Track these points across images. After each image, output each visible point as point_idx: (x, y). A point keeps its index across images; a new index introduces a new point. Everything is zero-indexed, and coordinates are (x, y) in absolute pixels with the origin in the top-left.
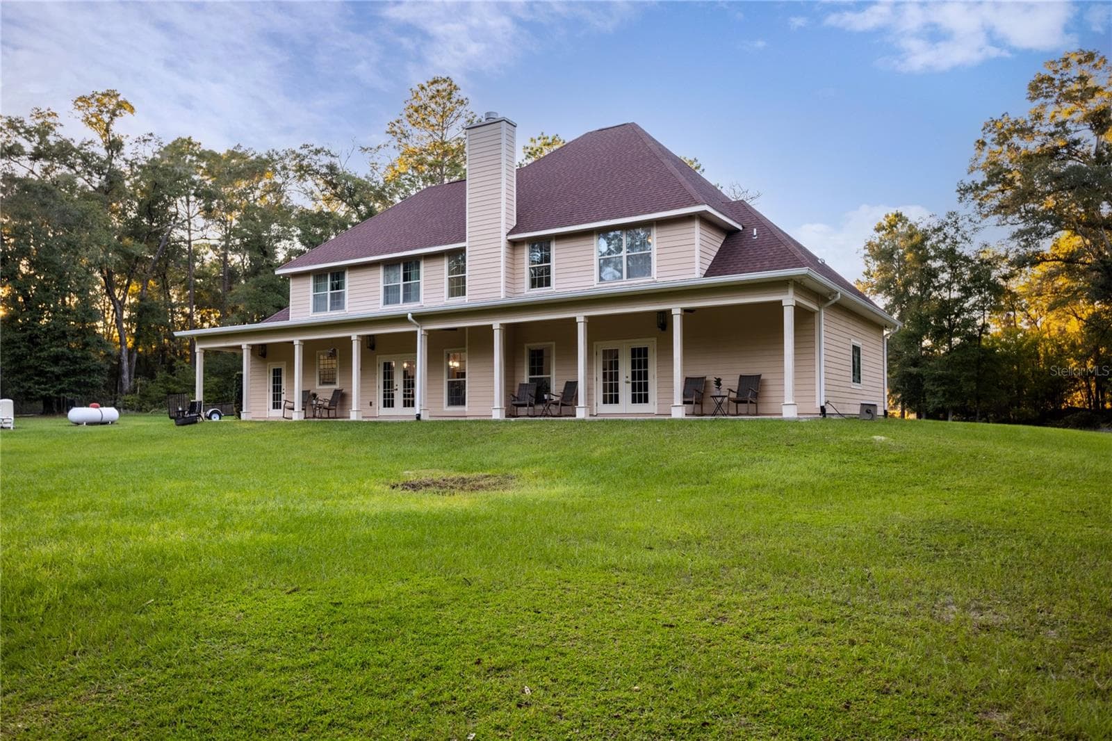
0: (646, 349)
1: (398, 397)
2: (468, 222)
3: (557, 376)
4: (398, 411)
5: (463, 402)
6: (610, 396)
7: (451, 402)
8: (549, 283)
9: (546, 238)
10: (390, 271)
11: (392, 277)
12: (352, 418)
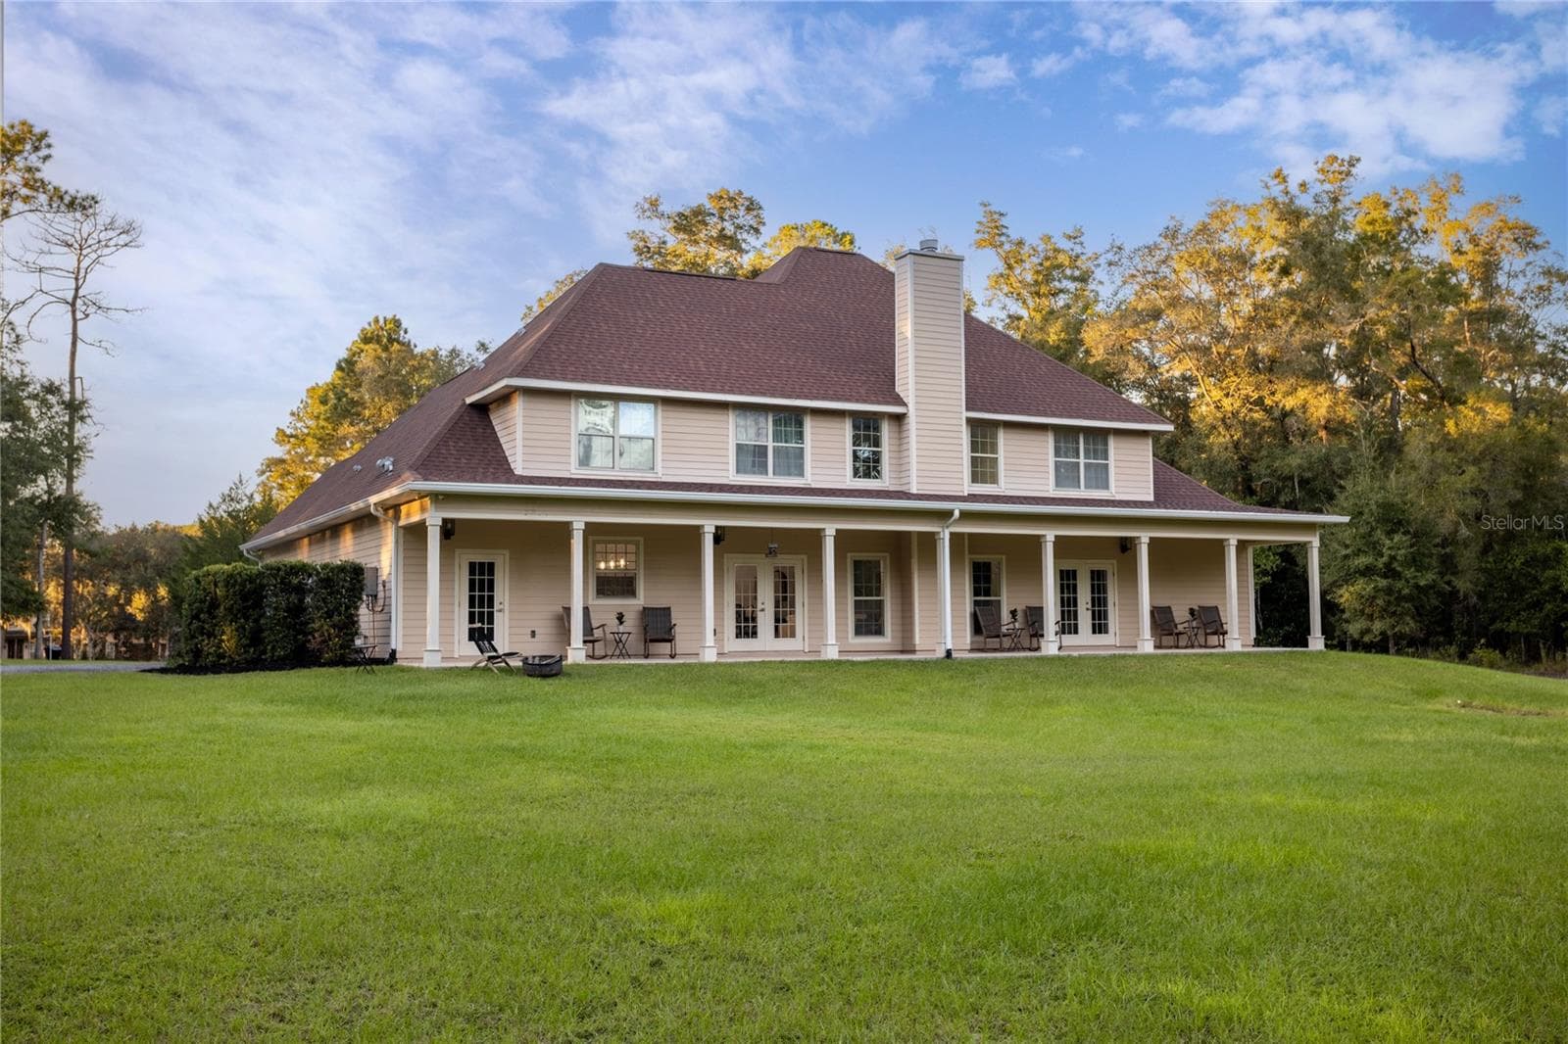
0: (1104, 572)
1: (765, 622)
2: (911, 381)
3: (1009, 600)
4: (766, 643)
5: (879, 631)
6: (1068, 625)
7: (859, 631)
8: (994, 479)
9: (996, 424)
10: (749, 421)
11: (752, 431)
12: (710, 656)
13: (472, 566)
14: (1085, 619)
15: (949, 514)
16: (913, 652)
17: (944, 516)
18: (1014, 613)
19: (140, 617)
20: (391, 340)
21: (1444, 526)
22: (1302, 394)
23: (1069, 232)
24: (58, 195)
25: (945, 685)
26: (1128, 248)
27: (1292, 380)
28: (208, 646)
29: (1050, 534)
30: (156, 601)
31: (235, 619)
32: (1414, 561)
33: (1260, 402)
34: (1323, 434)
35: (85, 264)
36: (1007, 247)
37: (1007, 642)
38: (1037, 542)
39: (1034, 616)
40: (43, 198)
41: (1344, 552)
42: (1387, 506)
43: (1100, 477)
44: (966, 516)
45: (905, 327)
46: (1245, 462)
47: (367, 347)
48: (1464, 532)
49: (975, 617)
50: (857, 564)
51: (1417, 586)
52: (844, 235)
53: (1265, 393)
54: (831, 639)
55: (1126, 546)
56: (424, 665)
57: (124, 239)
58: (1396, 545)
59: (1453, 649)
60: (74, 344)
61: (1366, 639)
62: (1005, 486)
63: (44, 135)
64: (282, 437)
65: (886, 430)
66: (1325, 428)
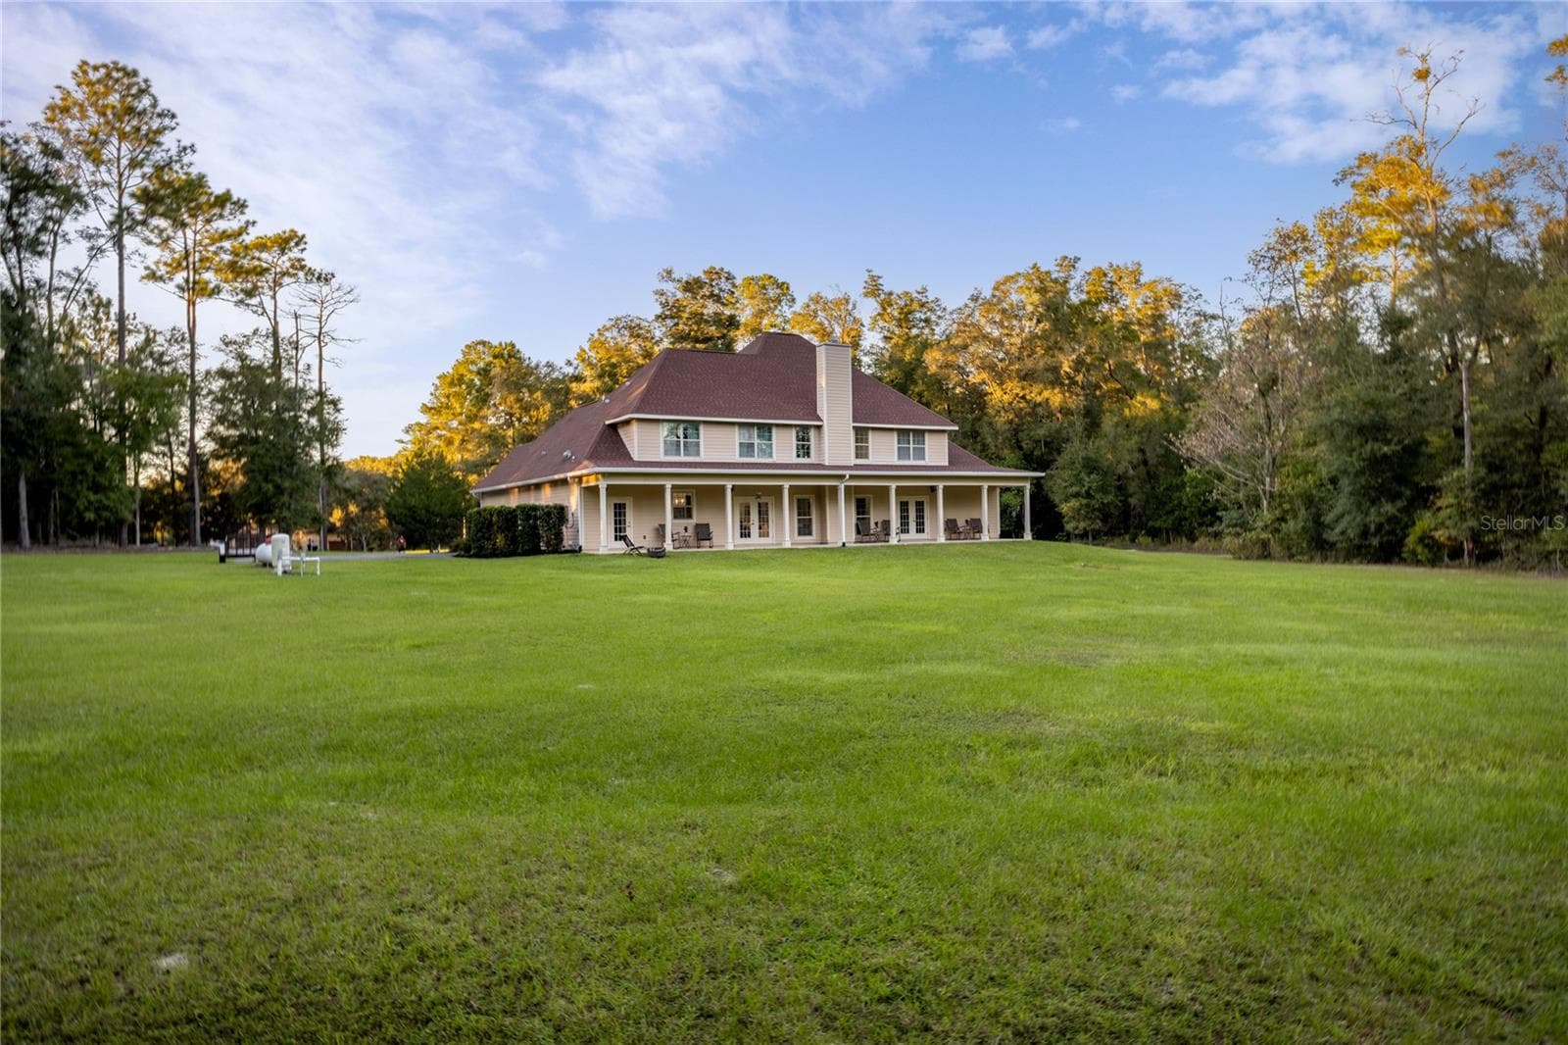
0: (922, 502)
1: (754, 530)
2: (825, 408)
3: (874, 517)
4: (755, 540)
5: (810, 534)
6: (904, 528)
7: (800, 533)
8: (867, 457)
9: (868, 428)
10: (745, 431)
11: (747, 435)
12: (730, 547)
13: (615, 505)
14: (913, 526)
15: (844, 476)
16: (826, 543)
17: (842, 477)
18: (876, 524)
19: (338, 524)
20: (510, 356)
21: (1120, 470)
22: (1046, 394)
23: (919, 290)
24: (310, 272)
25: (842, 559)
26: (949, 310)
27: (1041, 386)
28: (488, 545)
29: (893, 485)
30: (347, 514)
31: (503, 532)
32: (1103, 489)
33: (1023, 397)
34: (1059, 415)
35: (326, 313)
36: (883, 296)
37: (873, 538)
38: (887, 489)
39: (886, 524)
40: (301, 274)
41: (1064, 484)
42: (1087, 459)
43: (920, 453)
44: (852, 477)
45: (822, 381)
46: (1016, 431)
47: (495, 361)
48: (1131, 472)
49: (857, 525)
50: (799, 500)
51: (1103, 503)
52: (783, 283)
53: (1027, 391)
54: (788, 538)
55: (933, 489)
56: (600, 552)
57: (349, 297)
58: (1092, 481)
59: (1127, 537)
60: (321, 362)
61: (1077, 532)
62: (871, 460)
63: (303, 236)
64: (426, 409)
65: (812, 434)
66: (1060, 412)
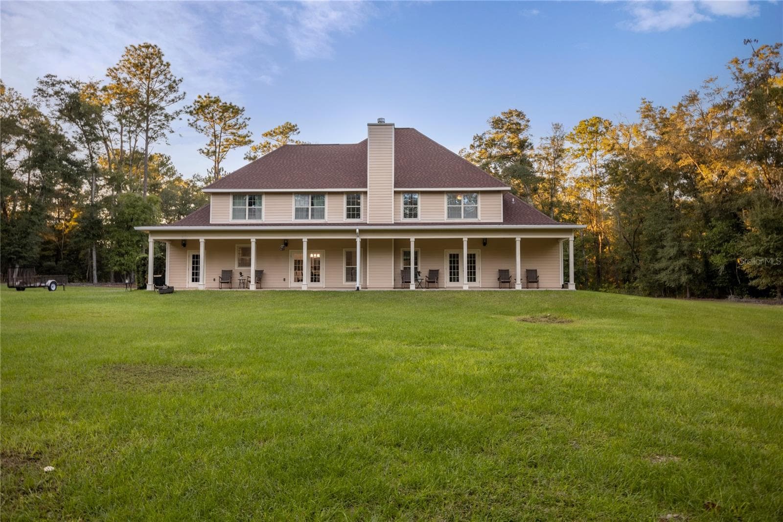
0: (474, 255)
2: (374, 177)
3: (422, 267)
6: (454, 278)
7: (347, 279)
10: (300, 199)
11: (302, 203)
43: (473, 212)
50: (348, 253)
62: (420, 218)
65: (362, 197)
